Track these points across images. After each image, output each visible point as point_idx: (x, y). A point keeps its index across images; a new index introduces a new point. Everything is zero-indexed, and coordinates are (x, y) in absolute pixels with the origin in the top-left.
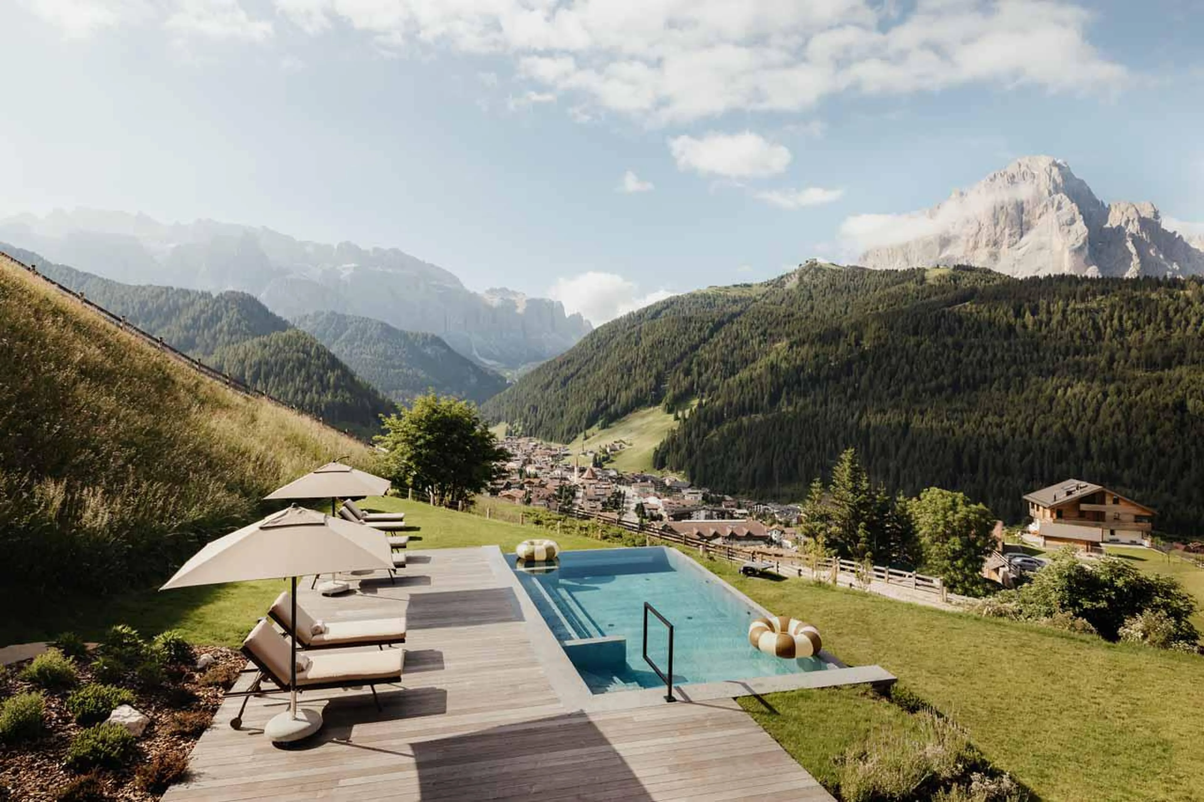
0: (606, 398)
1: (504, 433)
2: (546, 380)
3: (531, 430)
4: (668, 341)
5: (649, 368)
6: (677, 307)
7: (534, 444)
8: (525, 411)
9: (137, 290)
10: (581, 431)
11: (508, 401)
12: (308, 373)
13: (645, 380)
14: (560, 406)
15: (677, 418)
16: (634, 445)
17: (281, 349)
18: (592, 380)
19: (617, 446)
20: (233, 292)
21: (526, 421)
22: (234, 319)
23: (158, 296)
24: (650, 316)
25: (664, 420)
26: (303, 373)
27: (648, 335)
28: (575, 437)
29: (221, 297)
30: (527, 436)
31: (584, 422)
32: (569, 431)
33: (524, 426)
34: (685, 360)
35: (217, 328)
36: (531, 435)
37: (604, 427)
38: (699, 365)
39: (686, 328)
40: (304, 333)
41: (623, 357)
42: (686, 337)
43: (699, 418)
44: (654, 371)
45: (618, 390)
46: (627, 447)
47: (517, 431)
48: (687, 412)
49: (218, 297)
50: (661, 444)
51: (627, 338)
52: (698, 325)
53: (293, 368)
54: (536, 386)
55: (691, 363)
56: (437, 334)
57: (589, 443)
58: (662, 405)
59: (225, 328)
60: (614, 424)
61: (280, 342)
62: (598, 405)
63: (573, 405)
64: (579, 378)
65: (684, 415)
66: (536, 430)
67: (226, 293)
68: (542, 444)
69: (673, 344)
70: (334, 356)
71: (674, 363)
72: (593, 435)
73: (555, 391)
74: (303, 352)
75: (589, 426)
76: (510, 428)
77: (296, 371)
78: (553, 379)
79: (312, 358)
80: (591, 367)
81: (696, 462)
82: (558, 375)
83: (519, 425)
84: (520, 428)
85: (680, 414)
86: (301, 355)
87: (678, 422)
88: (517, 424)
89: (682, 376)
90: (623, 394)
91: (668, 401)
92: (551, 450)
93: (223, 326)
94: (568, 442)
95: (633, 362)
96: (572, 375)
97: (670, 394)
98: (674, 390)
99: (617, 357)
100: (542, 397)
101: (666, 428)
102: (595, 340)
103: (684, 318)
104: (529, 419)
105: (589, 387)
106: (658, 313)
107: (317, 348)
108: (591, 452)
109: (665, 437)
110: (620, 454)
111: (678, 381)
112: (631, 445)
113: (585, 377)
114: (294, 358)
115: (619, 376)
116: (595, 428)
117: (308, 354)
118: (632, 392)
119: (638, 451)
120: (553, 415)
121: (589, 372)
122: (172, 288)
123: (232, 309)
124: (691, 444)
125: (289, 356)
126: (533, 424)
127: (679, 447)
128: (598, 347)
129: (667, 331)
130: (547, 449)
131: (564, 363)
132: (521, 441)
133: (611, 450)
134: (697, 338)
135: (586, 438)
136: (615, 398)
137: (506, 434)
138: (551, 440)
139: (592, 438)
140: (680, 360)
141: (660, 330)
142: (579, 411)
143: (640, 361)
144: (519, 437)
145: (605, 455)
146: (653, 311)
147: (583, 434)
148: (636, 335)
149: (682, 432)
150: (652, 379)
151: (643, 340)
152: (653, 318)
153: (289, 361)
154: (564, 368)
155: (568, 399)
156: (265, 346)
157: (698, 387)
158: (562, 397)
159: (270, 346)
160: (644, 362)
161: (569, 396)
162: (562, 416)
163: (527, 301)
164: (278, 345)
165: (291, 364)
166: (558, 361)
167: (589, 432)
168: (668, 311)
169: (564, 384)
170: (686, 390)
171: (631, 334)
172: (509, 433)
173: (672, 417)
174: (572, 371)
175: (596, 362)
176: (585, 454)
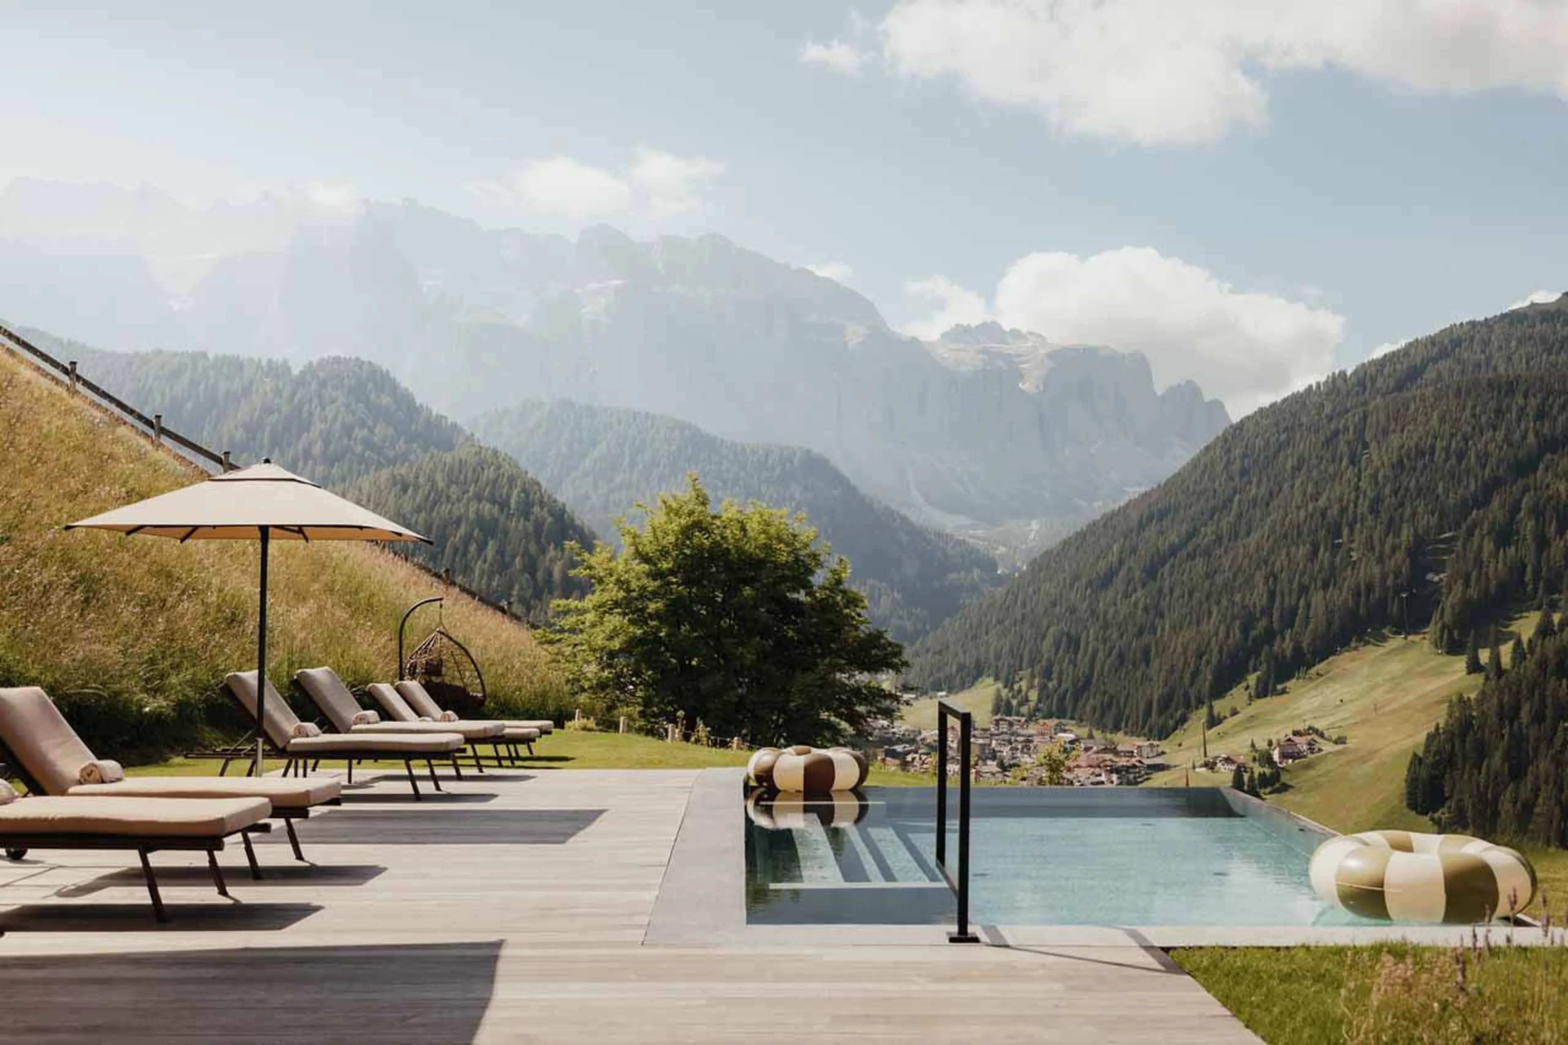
0: (1267, 612)
1: (990, 707)
2: (1102, 565)
3: (1062, 699)
4: (1447, 449)
5: (1393, 527)
6: (1472, 355)
7: (1072, 736)
8: (1047, 645)
9: (130, 363)
10: (1200, 702)
11: (1000, 622)
12: (501, 552)
13: (1381, 560)
14: (1141, 632)
15: (1474, 667)
16: (1351, 743)
17: (439, 494)
18: (1226, 562)
19: (1302, 743)
20: (337, 360)
21: (1047, 674)
22: (338, 425)
23: (176, 374)
24: (1392, 383)
25: (1436, 672)
26: (490, 551)
27: (1385, 433)
28: (1184, 720)
29: (310, 370)
30: (1049, 716)
31: (1208, 675)
32: (1166, 703)
33: (1043, 688)
34: (1496, 503)
35: (300, 447)
36: (1061, 713)
37: (1263, 691)
38: (1537, 513)
39: (1498, 412)
40: (495, 453)
41: (1315, 497)
42: (1500, 435)
43: (1542, 665)
44: (1406, 534)
45: (1304, 590)
46: (1328, 747)
47: (1027, 700)
48: (1506, 650)
49: (302, 373)
50: (1431, 738)
51: (1328, 442)
52: (1533, 402)
53: (467, 540)
54: (1077, 578)
55: (1516, 509)
56: (817, 449)
57: (1222, 736)
58: (1432, 629)
59: (317, 449)
60: (1290, 684)
61: (438, 477)
62: (1246, 629)
63: (1176, 629)
64: (1192, 557)
65: (1496, 658)
66: (1076, 700)
67: (322, 364)
68: (1091, 737)
69: (1461, 456)
70: (563, 511)
71: (1465, 509)
72: (1234, 713)
73: (1127, 596)
74: (494, 502)
75: (1220, 689)
76: (1005, 692)
77: (473, 548)
78: (1121, 562)
79: (509, 516)
80: (1225, 525)
81: (1536, 791)
82: (1134, 550)
83: (1031, 687)
84: (1033, 695)
85: (1484, 656)
86: (487, 508)
87: (1479, 678)
88: (1024, 684)
89: (1488, 546)
90: (1317, 599)
91: (1448, 618)
92: (1116, 753)
93: (311, 444)
94: (1164, 734)
95: (1343, 510)
96: (1174, 551)
97: (1450, 601)
98: (1467, 585)
99: (1298, 498)
100: (1093, 612)
101: (1445, 693)
102: (1237, 452)
103: (1490, 384)
104: (1056, 669)
105: (1219, 579)
106: (1414, 374)
107: (524, 490)
108: (1228, 760)
109: (1441, 717)
110: (1309, 766)
111: (1478, 561)
112: (1341, 740)
113: (1207, 553)
114: (472, 516)
115: (1302, 551)
116: (1238, 695)
117: (504, 505)
118: (1341, 596)
119: (1363, 760)
120: (1121, 657)
121: (1219, 539)
122: (205, 356)
123: (333, 401)
124: (1519, 740)
125: (458, 510)
126: (1067, 684)
127: (1482, 752)
128: (1244, 472)
129: (1442, 420)
130: (1105, 750)
131: (1150, 519)
132: (1032, 729)
133: (1284, 756)
134: (1531, 438)
135: (1213, 721)
136: (1294, 611)
137: (996, 711)
138: (1116, 728)
139: (1230, 722)
140: (1482, 500)
141: (1421, 419)
142: (1193, 646)
143: (1364, 506)
144: (1031, 717)
145: (1267, 771)
146: (1402, 367)
147: (1203, 711)
148: (1350, 435)
149: (1491, 707)
150: (1400, 555)
151: (1373, 445)
152: (1400, 387)
153: (458, 522)
154: (1151, 531)
155: (1162, 616)
156: (405, 490)
157: (1537, 578)
158: (1146, 609)
159: (417, 487)
160: (1374, 510)
161: (1164, 604)
162: (1148, 662)
163: (1050, 356)
164: (434, 484)
165: (462, 530)
166: (1134, 515)
167: (1220, 706)
168: (1444, 365)
169: (1151, 573)
170: (1501, 586)
171: (1336, 433)
172: (1002, 708)
173: (1460, 663)
174: (1173, 538)
175: (1240, 516)
176: (1210, 765)
